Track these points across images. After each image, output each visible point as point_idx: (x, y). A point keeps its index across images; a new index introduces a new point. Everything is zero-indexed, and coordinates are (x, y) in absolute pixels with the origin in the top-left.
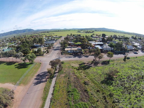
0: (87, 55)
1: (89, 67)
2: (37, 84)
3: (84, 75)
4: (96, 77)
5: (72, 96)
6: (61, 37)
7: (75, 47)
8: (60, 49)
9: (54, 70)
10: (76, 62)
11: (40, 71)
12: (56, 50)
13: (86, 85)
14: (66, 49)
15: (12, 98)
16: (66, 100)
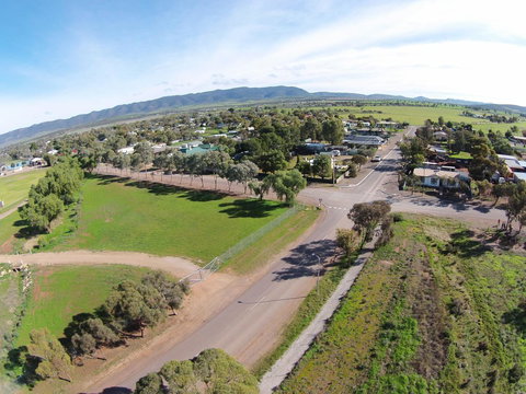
0: (484, 203)
1: (481, 250)
2: (285, 278)
3: (459, 275)
4: (494, 290)
5: (394, 343)
6: (405, 125)
7: (448, 170)
8: (396, 169)
9: (360, 240)
10: (445, 223)
11: (309, 236)
12: (382, 169)
13: (452, 313)
14: (418, 172)
15: (173, 305)
16: (366, 354)
